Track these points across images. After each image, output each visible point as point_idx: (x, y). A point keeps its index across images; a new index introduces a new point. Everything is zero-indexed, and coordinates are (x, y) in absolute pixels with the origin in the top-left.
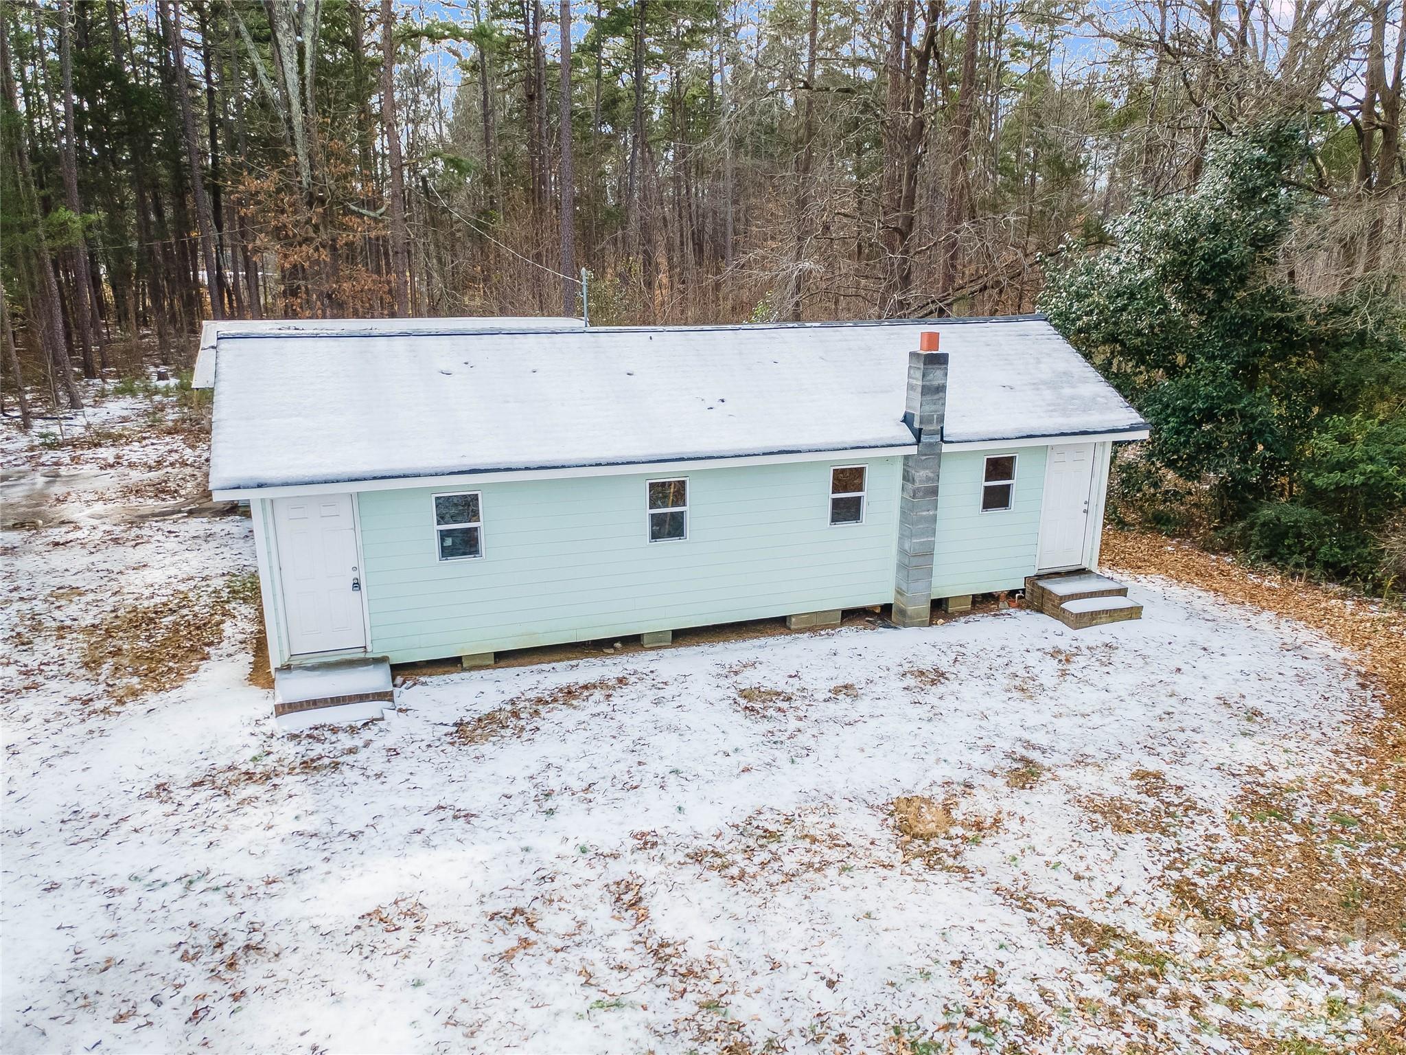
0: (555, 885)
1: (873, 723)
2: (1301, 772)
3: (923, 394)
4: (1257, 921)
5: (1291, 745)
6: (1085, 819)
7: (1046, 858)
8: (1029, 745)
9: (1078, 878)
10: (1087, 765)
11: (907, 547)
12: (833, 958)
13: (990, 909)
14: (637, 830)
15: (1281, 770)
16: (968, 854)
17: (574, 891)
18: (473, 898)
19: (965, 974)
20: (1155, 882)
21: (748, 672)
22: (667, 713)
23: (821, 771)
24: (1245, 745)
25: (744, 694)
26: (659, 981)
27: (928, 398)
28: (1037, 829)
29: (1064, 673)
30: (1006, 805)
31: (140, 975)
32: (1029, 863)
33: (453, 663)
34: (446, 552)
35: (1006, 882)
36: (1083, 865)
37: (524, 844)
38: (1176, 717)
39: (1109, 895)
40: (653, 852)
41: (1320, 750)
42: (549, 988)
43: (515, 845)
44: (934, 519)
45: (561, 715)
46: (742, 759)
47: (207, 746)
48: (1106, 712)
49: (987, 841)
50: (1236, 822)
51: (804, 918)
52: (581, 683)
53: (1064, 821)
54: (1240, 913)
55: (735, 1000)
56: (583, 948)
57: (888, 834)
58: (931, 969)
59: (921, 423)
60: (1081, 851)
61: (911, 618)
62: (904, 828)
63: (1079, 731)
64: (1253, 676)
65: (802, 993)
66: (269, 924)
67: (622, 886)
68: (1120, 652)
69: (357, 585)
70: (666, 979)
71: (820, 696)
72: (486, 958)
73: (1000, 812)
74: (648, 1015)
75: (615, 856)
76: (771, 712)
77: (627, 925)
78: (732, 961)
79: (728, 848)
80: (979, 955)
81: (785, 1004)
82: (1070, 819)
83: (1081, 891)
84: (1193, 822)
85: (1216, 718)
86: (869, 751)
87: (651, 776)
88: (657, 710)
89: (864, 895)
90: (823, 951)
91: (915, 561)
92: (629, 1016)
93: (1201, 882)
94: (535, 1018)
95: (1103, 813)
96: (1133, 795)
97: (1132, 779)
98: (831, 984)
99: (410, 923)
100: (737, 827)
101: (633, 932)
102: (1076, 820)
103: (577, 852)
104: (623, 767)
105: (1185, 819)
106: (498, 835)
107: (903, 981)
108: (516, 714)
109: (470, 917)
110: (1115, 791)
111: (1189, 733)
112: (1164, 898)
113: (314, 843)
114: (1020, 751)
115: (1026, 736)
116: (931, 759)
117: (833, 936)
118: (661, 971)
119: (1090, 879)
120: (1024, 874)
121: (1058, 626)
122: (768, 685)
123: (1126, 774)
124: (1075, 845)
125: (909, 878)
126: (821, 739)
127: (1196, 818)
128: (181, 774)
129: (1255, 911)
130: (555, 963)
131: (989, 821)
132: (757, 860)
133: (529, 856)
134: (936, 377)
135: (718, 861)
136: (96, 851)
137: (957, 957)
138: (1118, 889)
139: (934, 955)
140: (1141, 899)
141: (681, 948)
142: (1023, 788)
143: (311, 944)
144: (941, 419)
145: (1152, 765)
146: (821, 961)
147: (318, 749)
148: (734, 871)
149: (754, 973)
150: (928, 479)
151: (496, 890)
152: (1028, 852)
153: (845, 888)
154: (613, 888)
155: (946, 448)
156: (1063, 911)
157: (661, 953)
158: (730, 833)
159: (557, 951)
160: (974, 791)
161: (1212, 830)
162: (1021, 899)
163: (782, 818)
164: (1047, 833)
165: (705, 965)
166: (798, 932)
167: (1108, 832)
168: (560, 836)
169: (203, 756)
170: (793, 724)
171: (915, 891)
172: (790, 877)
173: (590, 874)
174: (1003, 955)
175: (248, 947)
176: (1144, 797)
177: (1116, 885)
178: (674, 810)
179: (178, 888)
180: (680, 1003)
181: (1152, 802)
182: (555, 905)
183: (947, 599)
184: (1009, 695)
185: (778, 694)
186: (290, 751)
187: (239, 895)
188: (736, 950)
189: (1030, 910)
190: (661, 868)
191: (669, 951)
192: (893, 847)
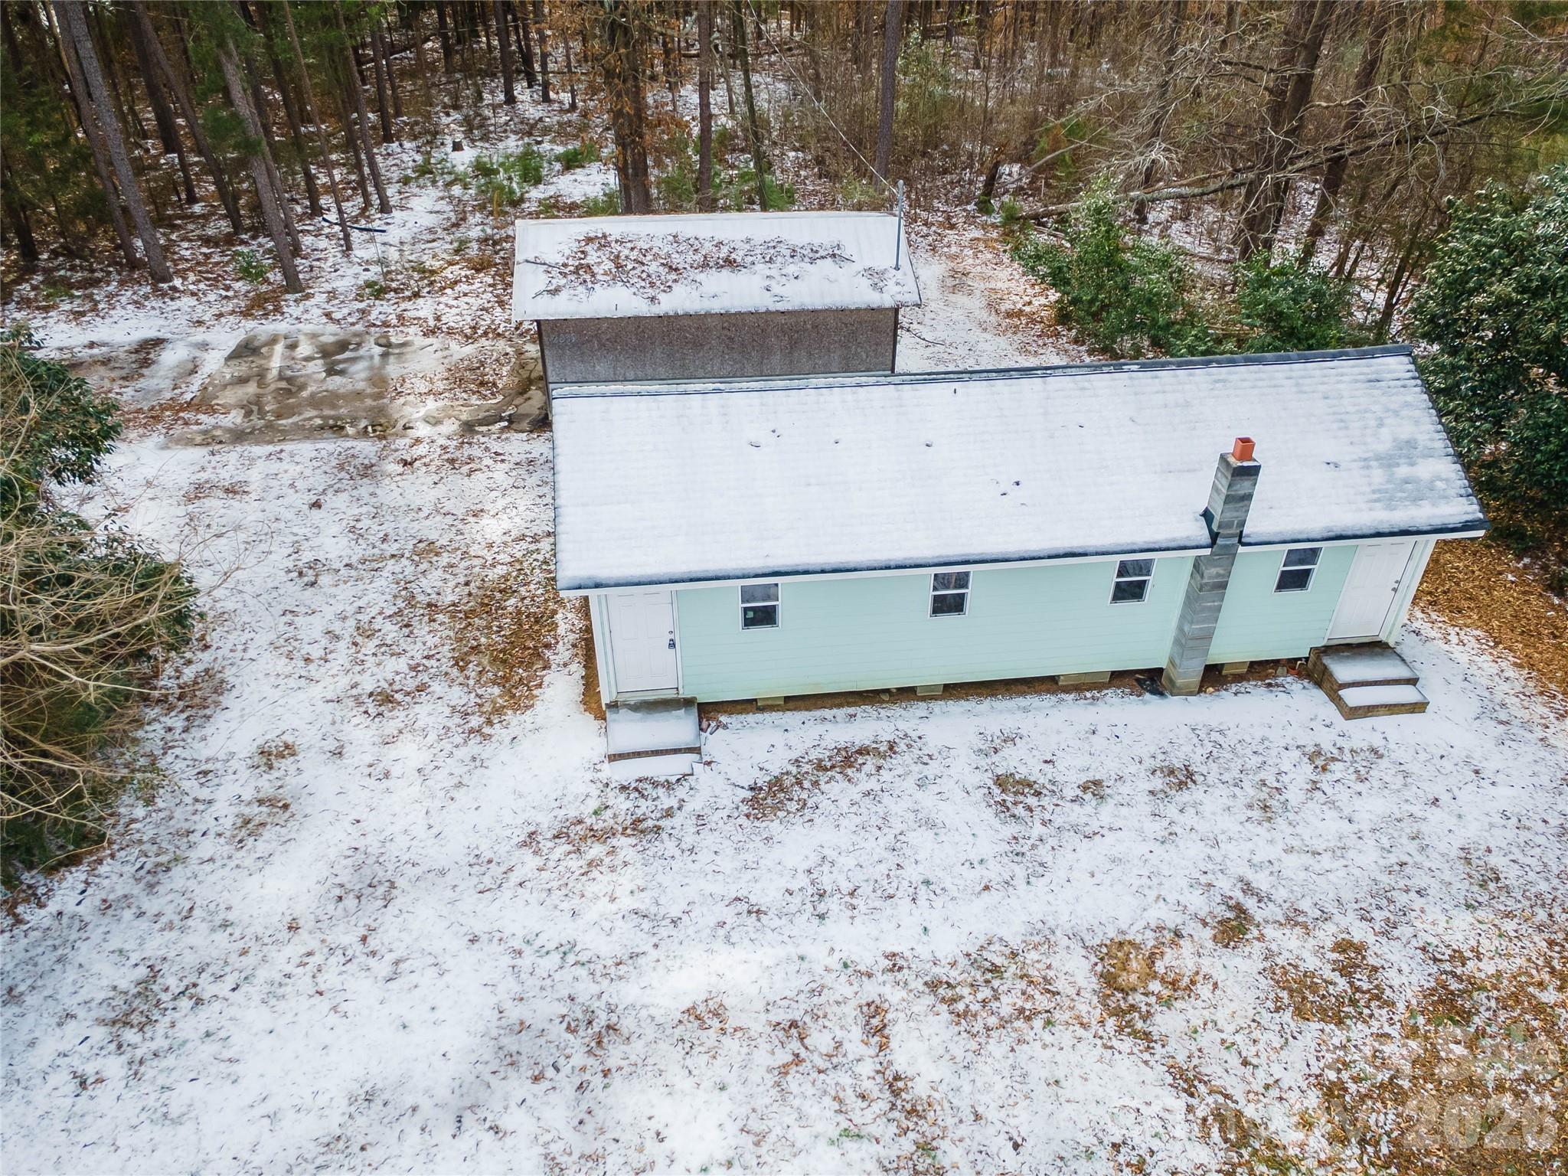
0: (823, 999)
1: (1111, 837)
2: (1503, 965)
3: (1225, 503)
4: (1385, 1138)
5: (1509, 926)
6: (1272, 996)
7: (1224, 1036)
8: (1248, 889)
9: (1245, 1063)
10: (1297, 924)
11: (1186, 628)
12: (1023, 1121)
13: (1158, 1090)
14: (890, 949)
15: (1485, 960)
16: (1158, 1018)
17: (835, 1008)
18: (760, 1005)
19: (1121, 1159)
20: (1312, 1080)
21: (1008, 751)
22: (927, 799)
23: (1051, 897)
24: (1464, 920)
25: (1001, 782)
26: (891, 1115)
27: (1231, 506)
28: (1225, 1000)
29: (1315, 787)
30: (1207, 965)
31: (542, 1041)
32: (1208, 1039)
33: (749, 705)
34: (748, 623)
35: (1181, 1058)
36: (1253, 1050)
37: (801, 951)
38: (1408, 870)
39: (1267, 1087)
40: (899, 976)
41: (1536, 939)
42: (812, 1109)
43: (792, 950)
44: (1219, 609)
45: (837, 790)
46: (985, 872)
47: (559, 793)
48: (1339, 853)
49: (1178, 1004)
50: (1412, 1022)
51: (1007, 1074)
52: (858, 744)
53: (1252, 994)
54: (1374, 1128)
55: (944, 1145)
56: (839, 1073)
57: (1094, 983)
58: (1093, 1149)
59: (1219, 527)
60: (1257, 1034)
61: (1179, 688)
62: (1109, 980)
63: (1303, 875)
64: (1514, 820)
65: (993, 1150)
66: (621, 1007)
67: (872, 1008)
68: (1385, 760)
69: (672, 645)
70: (896, 1114)
71: (1070, 792)
72: (770, 1070)
73: (1197, 973)
74: (879, 1148)
75: (870, 976)
76: (1019, 810)
77: (873, 1051)
78: (946, 1105)
79: (959, 979)
80: (1137, 1141)
81: (980, 1157)
82: (1259, 993)
83: (1243, 1079)
84: (1371, 1016)
85: (1447, 876)
86: (1099, 877)
87: (906, 884)
88: (919, 795)
89: (1060, 1057)
90: (1016, 1113)
91: (1191, 643)
92: (868, 1148)
93: (1352, 1087)
94: (800, 1136)
95: (1291, 991)
96: (1328, 974)
97: (1333, 950)
98: (1016, 1146)
99: (715, 1023)
100: (968, 955)
101: (877, 1060)
102: (1263, 996)
103: (839, 966)
104: (883, 868)
105: (1366, 1011)
106: (780, 938)
107: (1070, 1156)
108: (799, 783)
109: (758, 1025)
110: (1311, 963)
111: (1413, 895)
112: (1313, 1099)
113: (646, 924)
114: (1238, 895)
115: (1250, 875)
116: (1152, 895)
117: (1026, 1097)
118: (893, 1106)
119: (1255, 1067)
120: (1200, 1050)
121: (1331, 711)
122: (1022, 772)
123: (1329, 944)
124: (1254, 1025)
125: (1099, 1042)
126: (1059, 853)
127: (1376, 1012)
128: (546, 822)
129: (1387, 1128)
130: (819, 1083)
131: (1186, 981)
132: (980, 996)
133: (805, 965)
134: (1242, 488)
135: (950, 993)
136: (497, 904)
137: (1118, 1140)
138: (1277, 1081)
139: (1100, 1135)
140: (1293, 1096)
141: (910, 1084)
142: (1226, 946)
143: (650, 1033)
144: (1242, 524)
145: (1360, 933)
146: (1013, 1122)
147: (645, 806)
148: (960, 1007)
149: (961, 1121)
150: (1218, 575)
151: (777, 999)
152: (1210, 1025)
153: (1045, 1046)
154: (865, 1009)
155: (1241, 549)
156: (1221, 1100)
157: (895, 1085)
158: (963, 962)
159: (820, 1072)
160: (1182, 942)
161: (1387, 1029)
162: (1187, 1081)
163: (1007, 951)
164: (1233, 1006)
165: (926, 1106)
166: (1000, 1087)
167: (1287, 1016)
168: (828, 945)
169: (558, 804)
170: (1038, 830)
171: (1101, 1060)
172: (1004, 1023)
173: (848, 991)
174: (1155, 1144)
175: (609, 1027)
176: (1335, 977)
177: (1277, 1077)
178: (920, 930)
179: (556, 957)
180: (902, 1140)
181: (1342, 983)
182: (821, 1021)
183: (1223, 665)
184: (1250, 813)
185: (1030, 786)
186: (622, 804)
187: (598, 974)
188: (951, 1094)
189: (1192, 1095)
190: (904, 994)
191: (900, 1084)
192: (1095, 999)
